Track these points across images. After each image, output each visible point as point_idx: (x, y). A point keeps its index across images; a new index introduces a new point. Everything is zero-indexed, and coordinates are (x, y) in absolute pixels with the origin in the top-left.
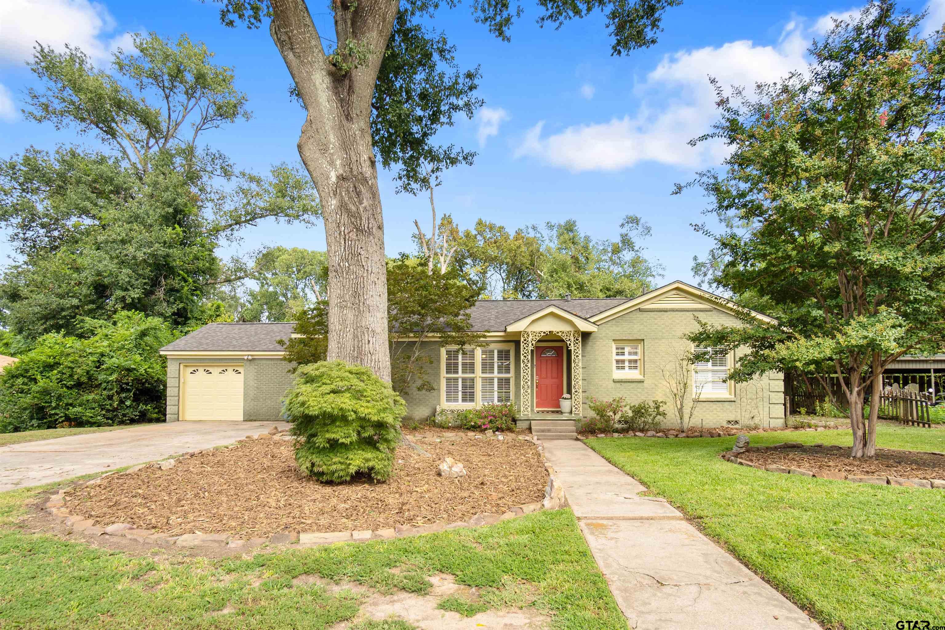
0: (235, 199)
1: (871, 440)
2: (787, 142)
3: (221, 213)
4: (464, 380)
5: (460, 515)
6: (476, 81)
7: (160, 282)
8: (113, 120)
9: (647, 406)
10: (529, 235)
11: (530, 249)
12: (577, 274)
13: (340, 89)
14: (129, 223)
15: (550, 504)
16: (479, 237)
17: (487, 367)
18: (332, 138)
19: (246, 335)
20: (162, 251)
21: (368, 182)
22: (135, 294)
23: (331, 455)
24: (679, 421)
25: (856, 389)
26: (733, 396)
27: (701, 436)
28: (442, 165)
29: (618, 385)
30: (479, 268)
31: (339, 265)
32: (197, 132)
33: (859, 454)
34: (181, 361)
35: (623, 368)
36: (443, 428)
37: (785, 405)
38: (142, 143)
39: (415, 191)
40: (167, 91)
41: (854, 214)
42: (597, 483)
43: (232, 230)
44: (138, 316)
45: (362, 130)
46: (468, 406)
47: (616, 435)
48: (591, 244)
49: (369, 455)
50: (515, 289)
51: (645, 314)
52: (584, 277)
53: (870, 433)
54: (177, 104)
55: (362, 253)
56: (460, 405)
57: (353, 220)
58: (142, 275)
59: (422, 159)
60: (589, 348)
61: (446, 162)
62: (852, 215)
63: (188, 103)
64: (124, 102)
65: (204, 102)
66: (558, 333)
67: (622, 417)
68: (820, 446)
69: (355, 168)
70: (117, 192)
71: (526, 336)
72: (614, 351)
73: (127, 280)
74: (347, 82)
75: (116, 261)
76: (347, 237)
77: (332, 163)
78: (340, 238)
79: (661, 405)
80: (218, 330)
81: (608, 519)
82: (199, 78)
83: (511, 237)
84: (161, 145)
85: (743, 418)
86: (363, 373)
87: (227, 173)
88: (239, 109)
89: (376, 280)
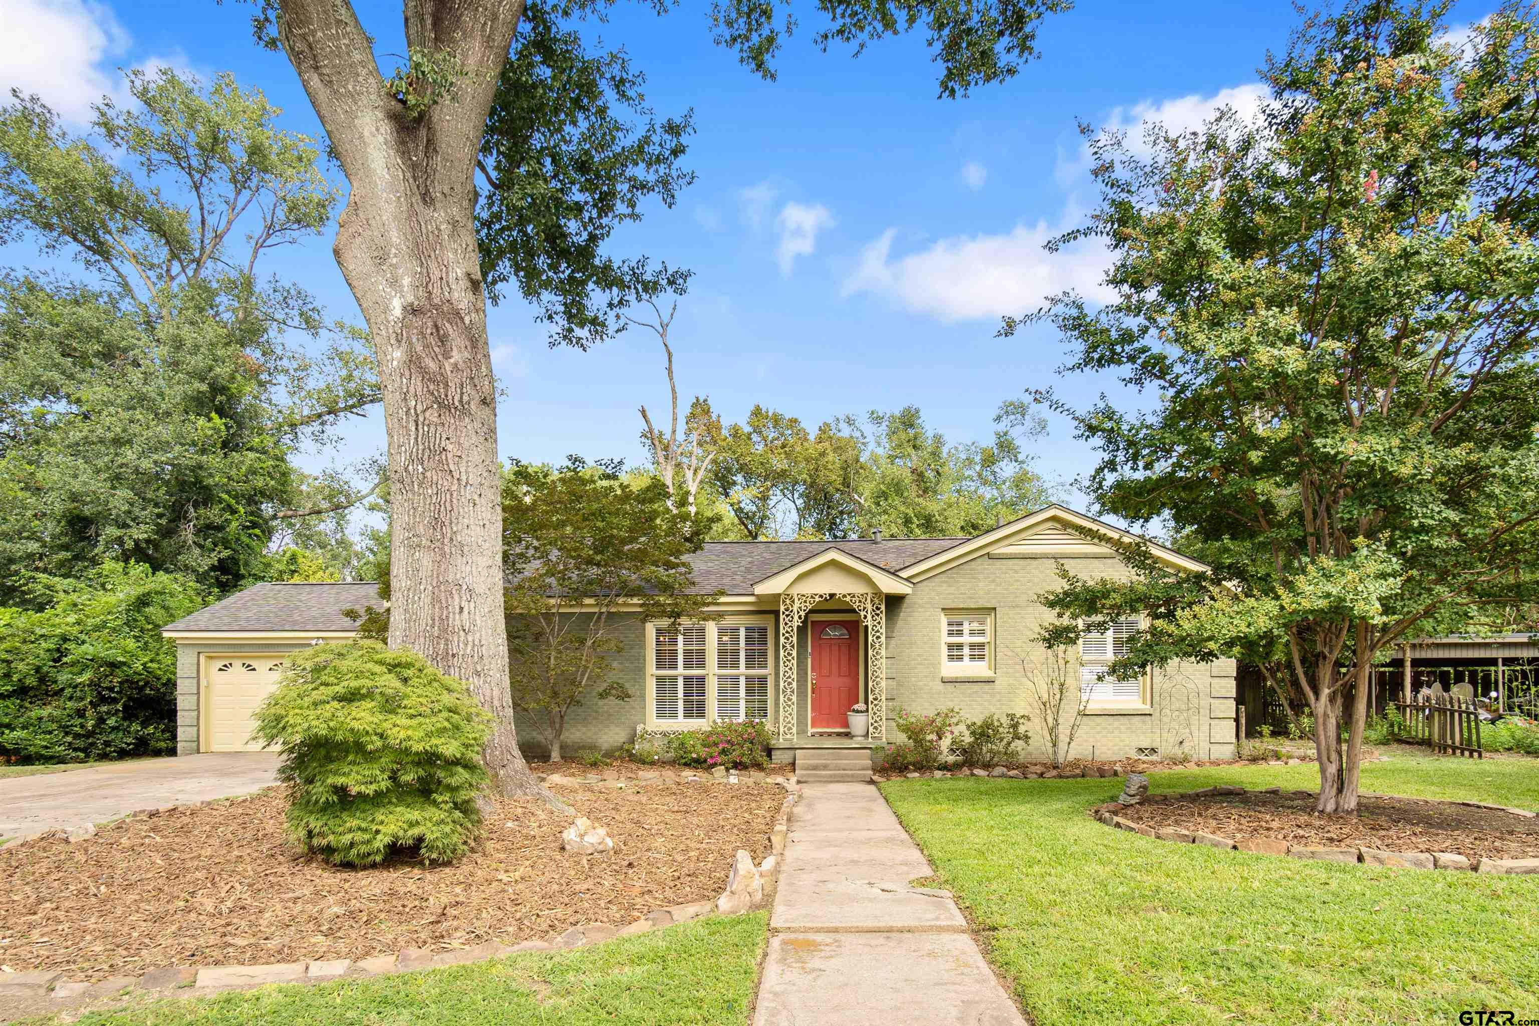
0: (329, 369)
1: (1350, 782)
2: (1199, 234)
3: (303, 394)
4: (687, 679)
5: (544, 927)
6: (684, 139)
7: (186, 512)
8: (104, 225)
9: (996, 724)
10: (840, 434)
11: (844, 457)
12: (921, 500)
13: (411, 145)
14: (129, 409)
15: (730, 904)
16: (755, 438)
17: (727, 657)
18: (395, 237)
19: (320, 603)
20: (190, 458)
21: (462, 319)
22: (140, 533)
23: (344, 816)
24: (1050, 750)
25: (1326, 692)
26: (1148, 706)
27: (1083, 776)
28: (631, 297)
29: (950, 687)
30: (754, 491)
31: (406, 469)
32: (256, 252)
33: (1330, 807)
34: (201, 648)
35: (960, 658)
36: (644, 763)
37: (1237, 720)
38: (159, 270)
39: (584, 342)
40: (197, 176)
41: (1315, 367)
42: (853, 861)
43: (323, 424)
44: (139, 569)
45: (454, 224)
46: (695, 724)
47: (938, 774)
48: (945, 450)
49: (414, 815)
50: (819, 527)
51: (998, 563)
52: (932, 506)
53: (1349, 770)
54: (217, 200)
55: (450, 447)
56: (682, 724)
57: (432, 387)
58: (153, 500)
59: (591, 285)
60: (900, 623)
61: (636, 288)
62: (1310, 370)
63: (236, 199)
64: (120, 195)
65: (266, 198)
66: (844, 596)
67: (953, 743)
68: (1275, 792)
69: (436, 291)
70: (108, 355)
71: (788, 602)
72: (945, 628)
73: (126, 507)
74: (423, 132)
75: (104, 476)
76: (421, 419)
77: (394, 283)
78: (408, 422)
79: (1021, 721)
80: (271, 594)
81: (829, 931)
82: (253, 154)
83: (812, 437)
84: (190, 273)
85: (1164, 744)
86: (408, 665)
87: (310, 324)
88: (329, 209)
89: (476, 497)
